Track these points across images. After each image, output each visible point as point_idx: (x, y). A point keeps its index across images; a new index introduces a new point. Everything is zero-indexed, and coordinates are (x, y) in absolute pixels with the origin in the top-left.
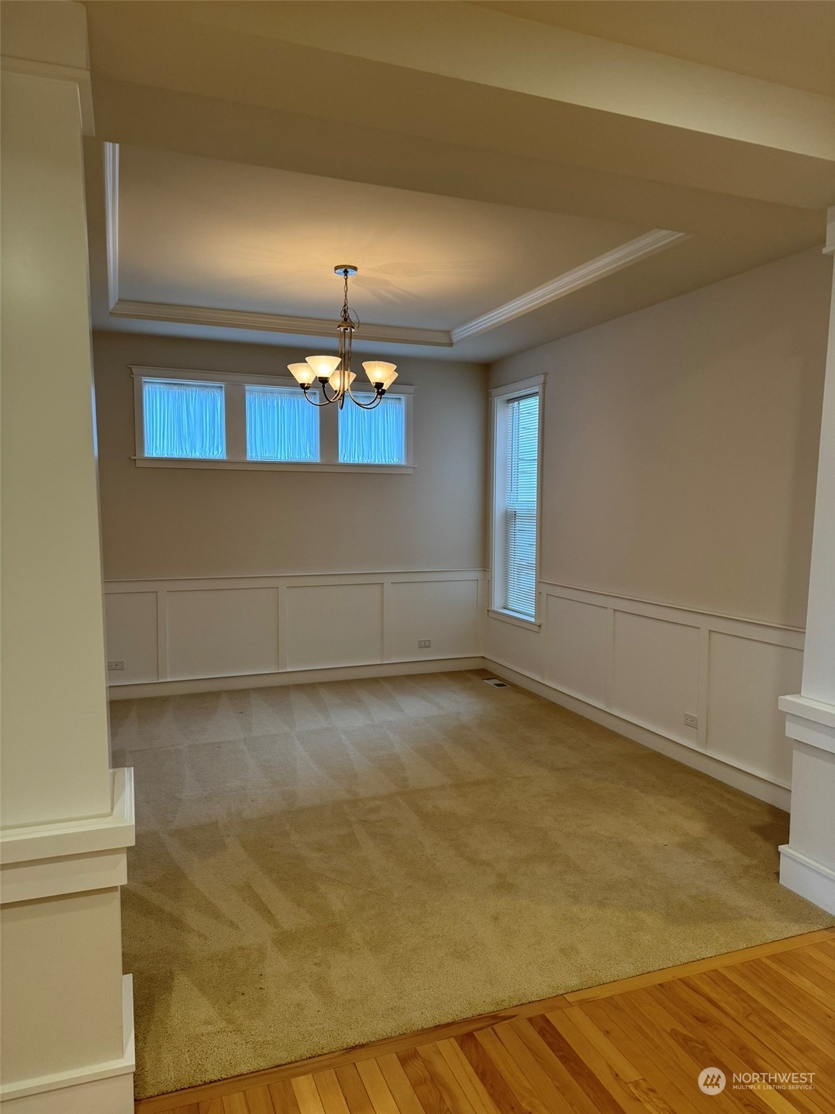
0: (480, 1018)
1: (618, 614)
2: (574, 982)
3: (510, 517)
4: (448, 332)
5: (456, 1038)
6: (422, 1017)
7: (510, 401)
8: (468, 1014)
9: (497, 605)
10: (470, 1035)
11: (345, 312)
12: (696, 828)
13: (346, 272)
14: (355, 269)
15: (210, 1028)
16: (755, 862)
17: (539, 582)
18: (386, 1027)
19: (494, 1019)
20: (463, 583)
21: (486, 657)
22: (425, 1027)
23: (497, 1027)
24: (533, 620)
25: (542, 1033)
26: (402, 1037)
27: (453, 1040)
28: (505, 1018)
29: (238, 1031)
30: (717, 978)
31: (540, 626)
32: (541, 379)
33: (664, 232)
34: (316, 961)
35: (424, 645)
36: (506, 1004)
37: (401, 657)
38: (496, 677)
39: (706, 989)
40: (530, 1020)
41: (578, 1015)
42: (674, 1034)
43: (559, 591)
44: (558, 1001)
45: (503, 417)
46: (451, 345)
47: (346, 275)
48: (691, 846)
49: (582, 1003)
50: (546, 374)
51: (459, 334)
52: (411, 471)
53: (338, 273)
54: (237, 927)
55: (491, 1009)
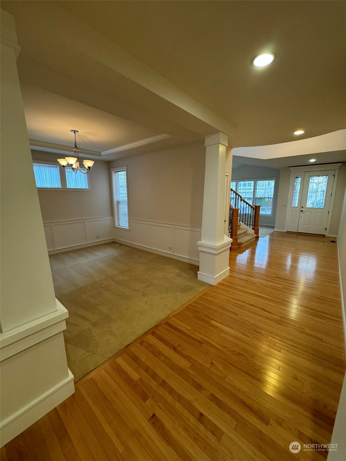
0: (154, 327)
1: (151, 226)
2: (170, 312)
3: (118, 203)
4: (100, 152)
5: (151, 334)
6: (141, 332)
7: (116, 172)
8: (151, 327)
9: (117, 225)
10: (153, 332)
11: (75, 144)
12: (177, 271)
13: (75, 132)
14: (78, 132)
15: (85, 356)
16: (191, 276)
17: (129, 219)
18: (133, 338)
19: (157, 326)
20: (106, 220)
21: (115, 238)
22: (142, 334)
23: (158, 328)
24: (128, 228)
25: (168, 326)
26: (138, 338)
27: (150, 334)
28: (159, 325)
29: (94, 354)
30: (195, 302)
31: (130, 230)
32: (126, 167)
33: (166, 135)
34: (107, 327)
35: (98, 237)
36: (158, 322)
37: (92, 241)
38: (118, 243)
39: (195, 305)
40: (165, 324)
41: (173, 319)
42: (193, 316)
43: (135, 221)
44: (168, 317)
45: (114, 176)
46: (100, 156)
47: (75, 133)
48: (178, 275)
49: (173, 316)
50: (127, 166)
51: (103, 153)
52: (90, 190)
53: (72, 133)
54: (79, 325)
55: (155, 324)
